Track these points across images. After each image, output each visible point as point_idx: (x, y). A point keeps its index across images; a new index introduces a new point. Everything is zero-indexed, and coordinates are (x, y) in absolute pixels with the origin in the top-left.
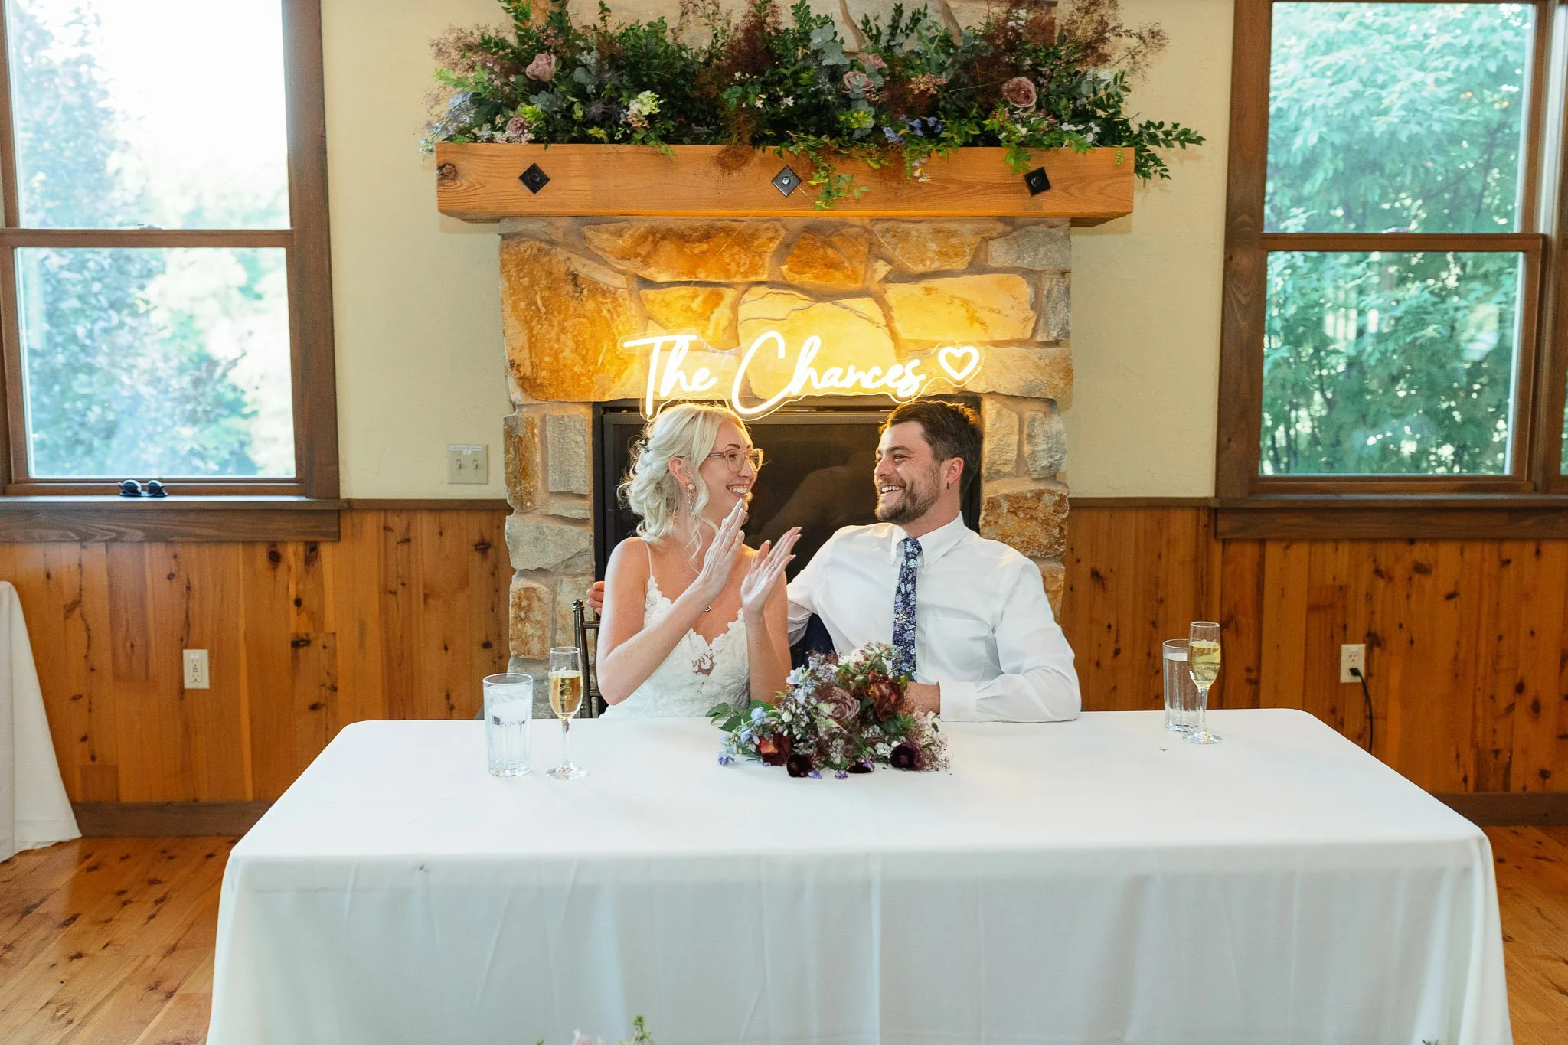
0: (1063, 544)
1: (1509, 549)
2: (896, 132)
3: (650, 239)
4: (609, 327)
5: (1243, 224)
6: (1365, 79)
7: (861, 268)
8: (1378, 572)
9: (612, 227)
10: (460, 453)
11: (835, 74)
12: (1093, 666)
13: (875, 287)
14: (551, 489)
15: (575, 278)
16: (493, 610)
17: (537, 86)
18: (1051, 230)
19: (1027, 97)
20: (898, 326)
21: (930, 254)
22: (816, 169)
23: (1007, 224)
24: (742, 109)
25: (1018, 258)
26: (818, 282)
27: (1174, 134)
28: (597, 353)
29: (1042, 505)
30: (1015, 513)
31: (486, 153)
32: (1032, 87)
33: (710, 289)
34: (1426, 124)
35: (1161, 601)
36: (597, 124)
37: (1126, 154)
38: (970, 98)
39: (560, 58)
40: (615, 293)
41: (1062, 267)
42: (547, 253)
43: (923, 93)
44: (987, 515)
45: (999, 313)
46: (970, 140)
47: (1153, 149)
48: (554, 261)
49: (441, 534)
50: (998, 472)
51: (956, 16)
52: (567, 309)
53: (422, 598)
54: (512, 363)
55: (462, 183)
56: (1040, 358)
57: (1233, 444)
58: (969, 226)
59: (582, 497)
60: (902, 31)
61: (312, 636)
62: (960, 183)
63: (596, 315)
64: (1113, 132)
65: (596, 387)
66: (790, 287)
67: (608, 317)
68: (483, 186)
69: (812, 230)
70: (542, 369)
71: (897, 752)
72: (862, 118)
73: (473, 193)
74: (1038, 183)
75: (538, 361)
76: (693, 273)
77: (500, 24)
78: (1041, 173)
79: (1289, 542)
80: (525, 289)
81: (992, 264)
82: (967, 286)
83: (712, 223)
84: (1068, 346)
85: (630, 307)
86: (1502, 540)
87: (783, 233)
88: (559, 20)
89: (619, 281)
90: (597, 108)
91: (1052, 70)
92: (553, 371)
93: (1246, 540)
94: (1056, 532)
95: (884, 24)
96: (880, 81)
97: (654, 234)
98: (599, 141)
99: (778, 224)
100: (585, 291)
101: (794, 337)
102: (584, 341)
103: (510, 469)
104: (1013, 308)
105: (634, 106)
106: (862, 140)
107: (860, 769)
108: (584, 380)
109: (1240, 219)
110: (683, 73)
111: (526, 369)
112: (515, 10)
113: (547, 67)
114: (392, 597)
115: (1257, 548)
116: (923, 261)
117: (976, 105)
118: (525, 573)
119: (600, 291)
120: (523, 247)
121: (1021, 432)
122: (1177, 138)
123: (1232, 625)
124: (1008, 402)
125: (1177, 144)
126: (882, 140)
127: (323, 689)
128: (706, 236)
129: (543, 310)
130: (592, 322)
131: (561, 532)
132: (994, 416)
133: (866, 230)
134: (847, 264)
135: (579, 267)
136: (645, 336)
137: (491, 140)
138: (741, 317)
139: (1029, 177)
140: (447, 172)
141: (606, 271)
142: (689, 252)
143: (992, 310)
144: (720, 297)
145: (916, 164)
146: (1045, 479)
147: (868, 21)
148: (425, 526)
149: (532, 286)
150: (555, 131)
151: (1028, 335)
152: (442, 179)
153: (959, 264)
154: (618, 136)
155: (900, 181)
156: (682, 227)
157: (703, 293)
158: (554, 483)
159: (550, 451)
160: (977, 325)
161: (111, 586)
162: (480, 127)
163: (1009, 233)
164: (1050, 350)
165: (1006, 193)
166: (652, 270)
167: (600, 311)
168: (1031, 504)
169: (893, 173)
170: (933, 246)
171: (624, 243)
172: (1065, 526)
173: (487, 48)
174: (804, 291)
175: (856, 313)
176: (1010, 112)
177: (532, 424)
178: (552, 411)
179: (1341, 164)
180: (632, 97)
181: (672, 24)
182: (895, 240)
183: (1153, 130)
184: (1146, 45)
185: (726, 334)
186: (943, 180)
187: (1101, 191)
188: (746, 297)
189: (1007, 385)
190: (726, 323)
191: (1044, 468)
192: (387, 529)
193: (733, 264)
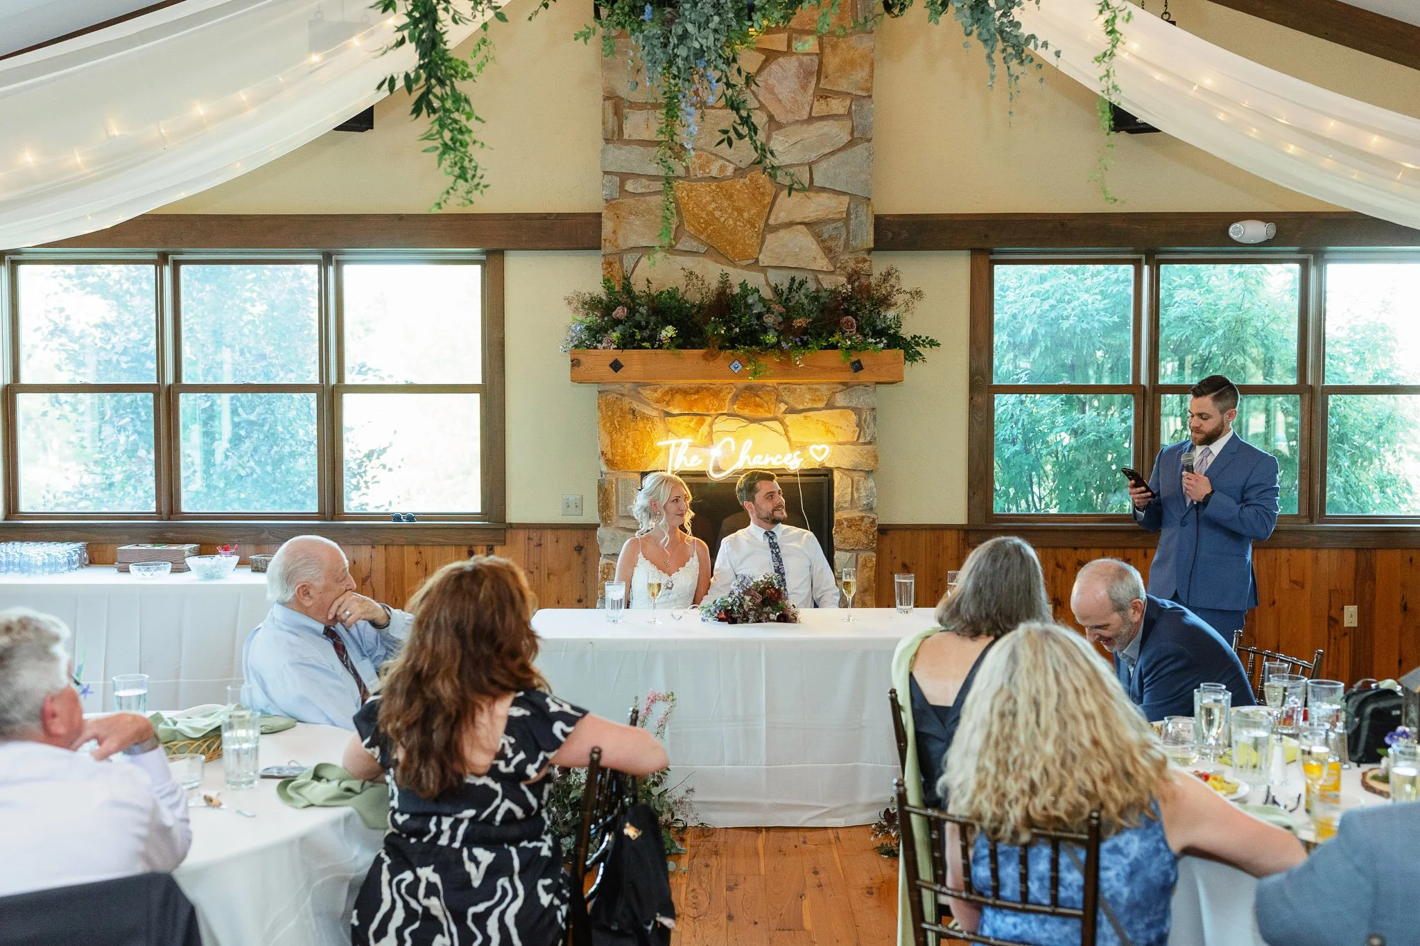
0: (875, 543)
1: (1130, 553)
2: (788, 344)
3: (670, 393)
4: (650, 435)
5: (980, 380)
7: (773, 407)
8: (1058, 565)
9: (652, 387)
10: (568, 499)
11: (759, 316)
13: (779, 415)
14: (620, 514)
15: (633, 412)
16: (584, 582)
17: (617, 322)
18: (866, 388)
19: (852, 326)
20: (791, 435)
21: (806, 400)
22: (749, 362)
23: (843, 385)
24: (715, 334)
25: (850, 402)
26: (752, 414)
27: (927, 341)
28: (644, 448)
29: (864, 523)
30: (850, 527)
31: (594, 354)
32: (854, 321)
33: (699, 417)
36: (646, 340)
37: (901, 352)
38: (823, 328)
39: (628, 308)
40: (653, 419)
41: (872, 406)
42: (620, 400)
43: (799, 327)
45: (841, 428)
46: (824, 347)
47: (918, 348)
48: (623, 403)
49: (557, 541)
50: (842, 507)
51: (821, 282)
52: (630, 426)
55: (582, 368)
56: (861, 450)
57: (975, 496)
58: (825, 386)
60: (794, 290)
62: (818, 367)
63: (643, 429)
65: (643, 465)
66: (738, 416)
67: (650, 430)
68: (591, 369)
69: (749, 388)
70: (617, 456)
71: (779, 617)
72: (772, 337)
73: (588, 372)
74: (858, 367)
75: (615, 452)
76: (690, 409)
77: (599, 291)
78: (859, 362)
80: (609, 417)
81: (837, 404)
82: (825, 415)
83: (700, 385)
84: (875, 444)
85: (660, 426)
86: (1125, 548)
87: (735, 389)
88: (627, 288)
89: (654, 413)
90: (647, 333)
91: (863, 313)
92: (622, 457)
94: (871, 538)
95: (784, 286)
96: (780, 319)
97: (672, 391)
98: (648, 348)
99: (732, 386)
100: (638, 418)
101: (740, 440)
102: (637, 442)
103: (601, 504)
104: (847, 426)
105: (664, 333)
106: (773, 346)
107: (760, 621)
108: (637, 461)
109: (977, 379)
110: (687, 315)
111: (609, 456)
112: (610, 285)
113: (622, 313)
116: (803, 404)
117: (825, 331)
118: (607, 556)
119: (646, 418)
120: (608, 397)
121: (853, 486)
122: (928, 343)
124: (846, 472)
125: (928, 346)
126: (780, 348)
128: (697, 391)
129: (618, 427)
130: (641, 433)
132: (840, 479)
133: (775, 389)
134: (766, 405)
135: (636, 406)
136: (667, 439)
137: (596, 348)
138: (714, 430)
139: (852, 364)
140: (575, 363)
141: (649, 408)
142: (689, 399)
143: (837, 427)
144: (704, 421)
145: (798, 358)
146: (865, 510)
147: (777, 286)
148: (549, 537)
149: (613, 415)
150: (627, 343)
151: (855, 439)
152: (573, 366)
153: (821, 405)
154: (656, 346)
155: (790, 367)
156: (686, 387)
157: (695, 419)
158: (622, 511)
159: (620, 496)
160: (829, 434)
161: (386, 567)
162: (589, 340)
163: (845, 389)
164: (866, 446)
165: (841, 371)
166: (671, 408)
167: (645, 427)
168: (859, 523)
169: (787, 362)
170: (808, 396)
171: (657, 395)
172: (876, 534)
173: (592, 304)
174: (744, 418)
175: (770, 428)
176: (843, 333)
177: (612, 483)
178: (621, 476)
179: (1049, 344)
180: (663, 328)
181: (682, 290)
182: (789, 394)
183: (917, 339)
184: (914, 298)
185: (707, 439)
186: (811, 365)
187: (890, 371)
188: (716, 421)
189: (845, 463)
190: (707, 433)
191: (864, 505)
192: (529, 537)
193: (710, 405)
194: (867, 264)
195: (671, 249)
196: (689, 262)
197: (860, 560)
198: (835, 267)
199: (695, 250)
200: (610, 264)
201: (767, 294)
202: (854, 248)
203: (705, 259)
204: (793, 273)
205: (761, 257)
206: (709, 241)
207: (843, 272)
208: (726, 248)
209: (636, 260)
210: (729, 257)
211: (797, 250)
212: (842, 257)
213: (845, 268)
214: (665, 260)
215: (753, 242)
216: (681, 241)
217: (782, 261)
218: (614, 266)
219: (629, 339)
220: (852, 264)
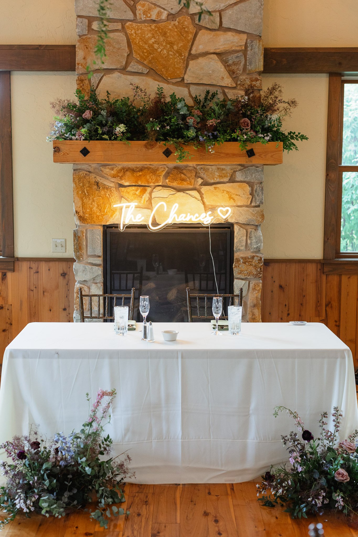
0: (261, 274)
2: (203, 137)
3: (123, 171)
4: (109, 200)
5: (332, 163)
7: (193, 181)
9: (110, 167)
10: (56, 242)
11: (184, 117)
13: (197, 187)
14: (89, 254)
15: (97, 184)
16: (67, 297)
17: (86, 121)
18: (257, 168)
19: (248, 125)
20: (205, 200)
21: (216, 176)
22: (176, 149)
23: (241, 166)
24: (152, 130)
25: (246, 177)
26: (179, 185)
27: (299, 136)
28: (105, 208)
29: (254, 261)
30: (245, 263)
31: (69, 143)
32: (249, 122)
33: (142, 188)
35: (304, 296)
36: (106, 134)
37: (280, 144)
38: (227, 127)
39: (93, 112)
40: (111, 189)
41: (260, 181)
42: (89, 175)
43: (211, 126)
44: (235, 264)
45: (239, 196)
46: (228, 140)
47: (293, 141)
48: (91, 178)
49: (49, 270)
50: (239, 249)
51: (227, 95)
52: (95, 194)
53: (42, 292)
55: (61, 153)
56: (253, 211)
57: (329, 241)
58: (229, 167)
59: (99, 257)
60: (208, 100)
61: (4, 305)
62: (225, 153)
63: (104, 196)
65: (104, 220)
66: (169, 187)
67: (108, 197)
68: (68, 154)
69: (176, 168)
70: (86, 214)
72: (192, 133)
73: (64, 156)
74: (251, 153)
75: (85, 211)
76: (136, 182)
78: (252, 150)
79: (351, 275)
80: (81, 187)
81: (237, 179)
82: (228, 187)
83: (143, 166)
84: (262, 207)
85: (115, 194)
87: (167, 169)
88: (93, 98)
89: (112, 185)
90: (106, 129)
91: (256, 116)
92: (90, 214)
93: (334, 275)
94: (259, 270)
95: (202, 98)
96: (199, 120)
97: (124, 169)
98: (107, 140)
99: (165, 166)
100: (101, 188)
101: (169, 204)
103: (75, 247)
104: (244, 194)
105: (118, 129)
106: (193, 139)
108: (100, 217)
109: (331, 161)
110: (134, 117)
111: (81, 214)
112: (80, 96)
113: (89, 115)
114: (32, 292)
115: (338, 277)
116: (213, 179)
117: (229, 129)
118: (80, 282)
119: (106, 188)
120: (81, 173)
121: (247, 236)
122: (300, 137)
123: (330, 306)
124: (242, 226)
125: (299, 139)
126: (198, 140)
127: (7, 324)
128: (141, 170)
129: (87, 194)
130: (103, 198)
131: (92, 269)
132: (238, 230)
133: (194, 168)
134: (188, 180)
135: (99, 180)
136: (121, 203)
137: (71, 139)
138: (153, 196)
139: (247, 152)
140: (57, 150)
141: (108, 181)
142: (135, 175)
143: (237, 195)
144: (146, 190)
145: (210, 147)
146: (255, 252)
147: (197, 97)
148: (44, 267)
149: (83, 186)
150: (92, 136)
151: (249, 204)
152: (55, 152)
153: (226, 180)
154: (113, 138)
155: (205, 153)
156: (133, 167)
157: (140, 189)
158: (90, 252)
159: (89, 241)
160: (232, 200)
162: (67, 134)
163: (243, 169)
164: (257, 208)
165: (240, 157)
166: (123, 181)
167: (106, 195)
168: (250, 260)
169: (202, 150)
170: (217, 174)
171: (114, 172)
172: (262, 268)
173: (70, 108)
174: (173, 188)
175: (191, 196)
176: (241, 130)
177: (82, 232)
178: (89, 228)
180: (117, 125)
181: (131, 99)
182: (204, 172)
183: (292, 134)
184: (291, 106)
185: (148, 203)
186: (219, 153)
187: (272, 156)
188: (154, 190)
189: (242, 220)
190: (148, 199)
191: (254, 248)
192: (30, 268)
193: (150, 179)
194: (258, 82)
195: (123, 70)
196: (136, 80)
197: (251, 285)
198: (236, 84)
199: (140, 71)
200: (82, 81)
201: (190, 102)
202: (249, 70)
203: (147, 78)
204: (208, 88)
205: (186, 77)
206: (150, 65)
207: (242, 88)
208: (161, 70)
209: (100, 78)
210: (164, 77)
211: (211, 72)
212: (241, 77)
213: (244, 85)
214: (120, 78)
215: (180, 66)
216: (131, 65)
217: (200, 79)
218: (85, 82)
219: (94, 133)
220: (248, 82)
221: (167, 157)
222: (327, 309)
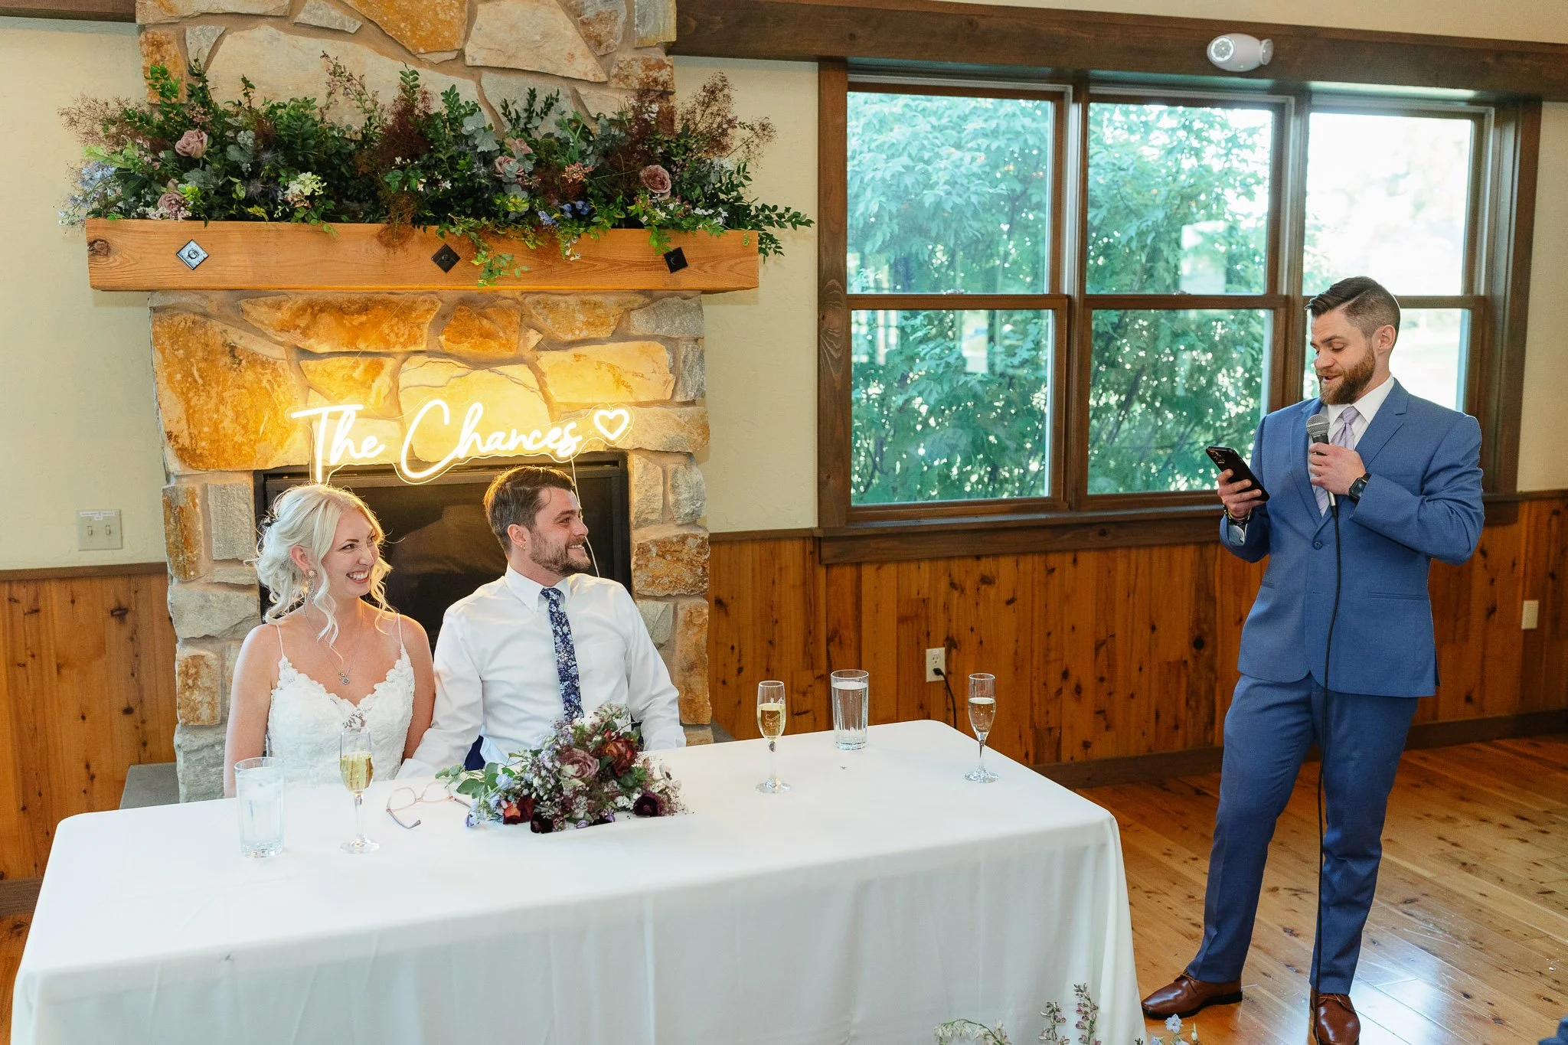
0: (706, 581)
1: (1054, 560)
2: (550, 215)
3: (309, 311)
4: (270, 396)
5: (833, 287)
6: (913, 155)
7: (514, 337)
8: (953, 585)
9: (270, 300)
10: (91, 519)
11: (487, 159)
12: (720, 684)
13: (527, 355)
14: (216, 557)
15: (233, 350)
16: (133, 675)
17: (187, 163)
18: (686, 301)
19: (662, 183)
20: (551, 390)
21: (579, 324)
22: (477, 249)
23: (646, 296)
24: (403, 192)
25: (657, 327)
26: (473, 351)
27: (787, 216)
28: (258, 422)
29: (687, 548)
30: (663, 557)
31: (140, 229)
32: (667, 175)
33: (370, 359)
34: (965, 196)
35: (777, 621)
36: (257, 202)
37: (750, 235)
38: (614, 185)
39: (211, 135)
40: (274, 364)
41: (696, 334)
42: (202, 326)
43: (575, 182)
44: (638, 560)
45: (642, 376)
46: (617, 223)
47: (769, 229)
48: (210, 333)
49: (73, 602)
50: (646, 520)
51: (585, 101)
52: (226, 380)
53: (54, 668)
54: (170, 435)
55: (115, 260)
56: (680, 417)
57: (831, 480)
58: (613, 298)
60: (537, 114)
62: (606, 260)
63: (255, 385)
64: (739, 216)
65: (259, 456)
66: (448, 355)
67: (268, 387)
68: (137, 262)
69: (466, 302)
70: (202, 439)
72: (517, 202)
73: (127, 269)
74: (676, 261)
75: (196, 433)
76: (353, 344)
78: (679, 252)
79: (881, 563)
80: (181, 361)
81: (634, 332)
82: (612, 351)
83: (369, 296)
84: (703, 404)
86: (1046, 552)
87: (440, 304)
88: (201, 95)
89: (276, 353)
90: (257, 188)
91: (684, 160)
92: (212, 442)
93: (845, 564)
94: (700, 571)
95: (519, 106)
96: (529, 166)
97: (312, 307)
98: (262, 219)
99: (434, 297)
100: (244, 362)
101: (457, 404)
102: (244, 412)
103: (171, 539)
104: (654, 372)
105: (294, 187)
106: (517, 221)
107: (601, 820)
108: (246, 449)
109: (830, 283)
110: (338, 153)
111: (185, 441)
112: (163, 87)
113: (199, 144)
114: (21, 669)
115: (854, 570)
116: (572, 331)
117: (621, 191)
118: (189, 641)
119: (258, 362)
120: (177, 319)
121: (665, 483)
122: (789, 220)
123: (837, 640)
124: (651, 456)
125: (789, 225)
126: (536, 223)
128: (365, 308)
129: (200, 381)
130: (252, 393)
131: (227, 599)
132: (641, 470)
133: (518, 302)
134: (501, 334)
135: (236, 339)
136: (309, 406)
137: (143, 216)
138: (402, 383)
139: (668, 256)
140: (98, 248)
141: (264, 342)
142: (348, 324)
143: (636, 374)
144: (381, 366)
145: (568, 244)
146: (688, 524)
147: (507, 105)
148: (55, 596)
149: (187, 357)
150: (212, 208)
151: (668, 397)
152: (93, 255)
153: (604, 333)
154: (277, 214)
155: (555, 260)
156: (340, 300)
157: (363, 363)
158: (218, 550)
159: (213, 521)
160: (623, 388)
163: (648, 305)
164: (689, 409)
165: (647, 270)
166: (312, 341)
167: (259, 381)
168: (676, 548)
169: (548, 253)
170: (580, 317)
171: (283, 315)
172: (708, 564)
174: (461, 359)
175: (511, 378)
176: (649, 198)
177: (192, 494)
178: (214, 481)
179: (896, 228)
180: (290, 177)
181: (321, 101)
182: (545, 312)
183: (767, 212)
184: (758, 136)
185: (387, 403)
186: (590, 258)
187: (731, 269)
188: (405, 365)
189: (652, 442)
190: (387, 390)
191: (686, 515)
192: (12, 600)
193: (392, 335)
194: (665, 73)
195: (288, 20)
196: (330, 50)
197: (681, 614)
198: (608, 76)
199: (336, 26)
200: (158, 45)
202: (641, 39)
203: (358, 46)
204: (531, 82)
205: (469, 50)
206: (364, 10)
207: (622, 85)
208: (399, 26)
209: (214, 40)
210: (406, 45)
211: (538, 38)
212: (620, 56)
213: (627, 77)
214: (275, 43)
215: (452, 18)
216: (307, 6)
217: (510, 57)
218: (166, 51)
219: (217, 200)
220: (640, 71)
221: (446, 270)
222: (832, 649)
